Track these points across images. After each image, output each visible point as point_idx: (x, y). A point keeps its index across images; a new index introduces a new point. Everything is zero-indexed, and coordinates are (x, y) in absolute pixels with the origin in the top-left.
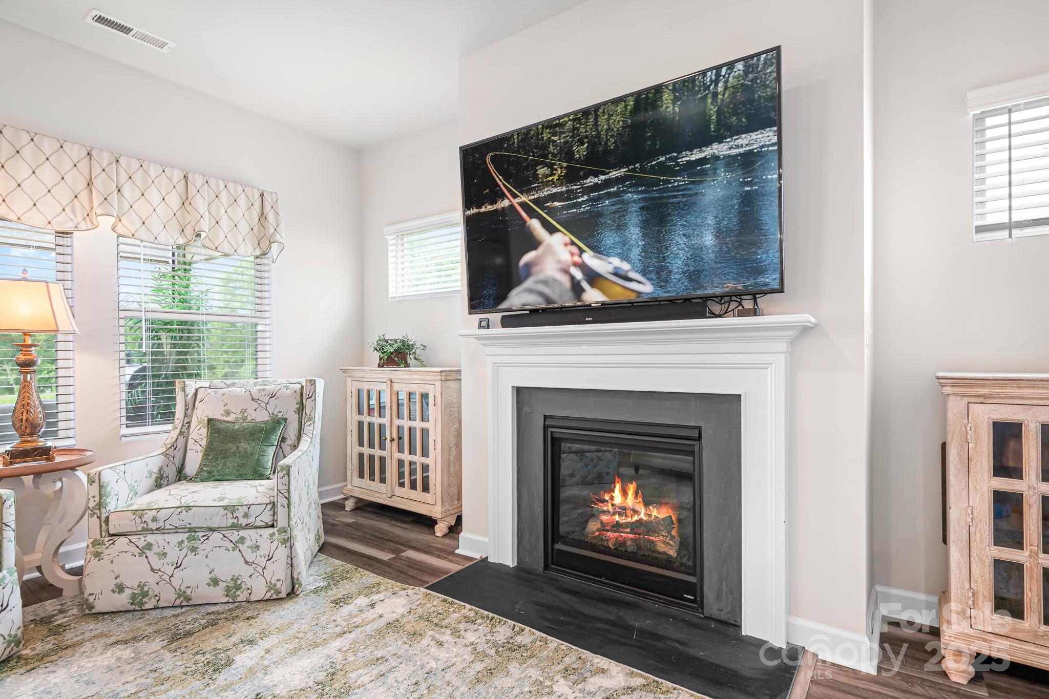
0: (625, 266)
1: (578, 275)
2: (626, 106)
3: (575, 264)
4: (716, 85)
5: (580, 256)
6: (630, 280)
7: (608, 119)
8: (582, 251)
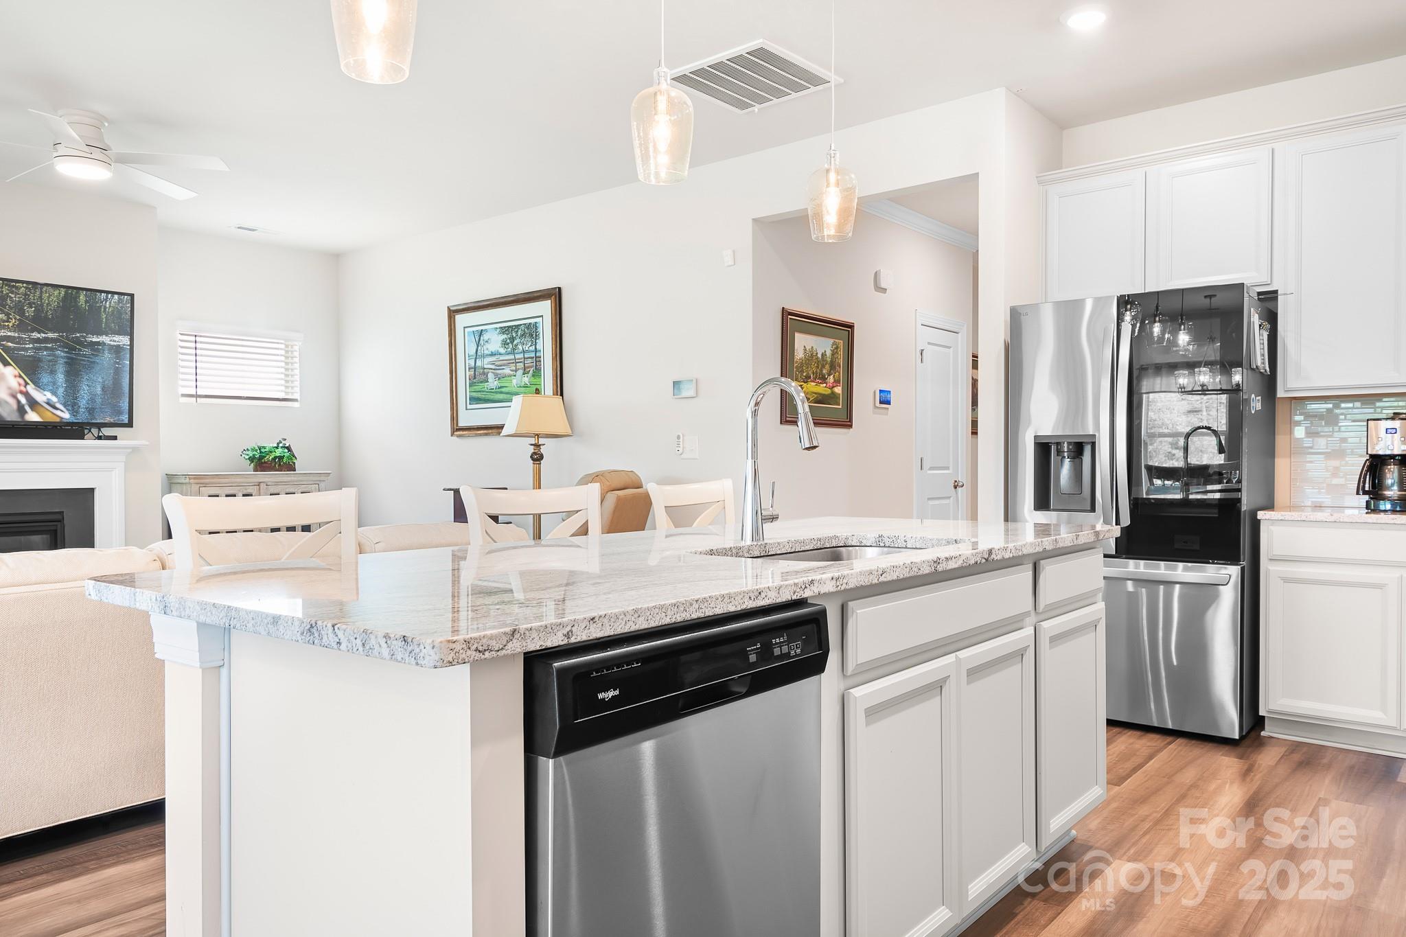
0: (54, 399)
1: (23, 400)
2: (60, 293)
3: (21, 392)
4: (106, 303)
5: (25, 387)
6: (57, 409)
7: (49, 297)
8: (27, 384)
